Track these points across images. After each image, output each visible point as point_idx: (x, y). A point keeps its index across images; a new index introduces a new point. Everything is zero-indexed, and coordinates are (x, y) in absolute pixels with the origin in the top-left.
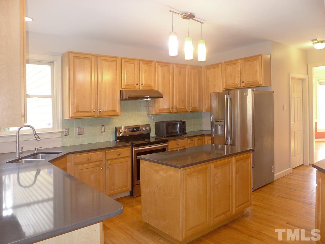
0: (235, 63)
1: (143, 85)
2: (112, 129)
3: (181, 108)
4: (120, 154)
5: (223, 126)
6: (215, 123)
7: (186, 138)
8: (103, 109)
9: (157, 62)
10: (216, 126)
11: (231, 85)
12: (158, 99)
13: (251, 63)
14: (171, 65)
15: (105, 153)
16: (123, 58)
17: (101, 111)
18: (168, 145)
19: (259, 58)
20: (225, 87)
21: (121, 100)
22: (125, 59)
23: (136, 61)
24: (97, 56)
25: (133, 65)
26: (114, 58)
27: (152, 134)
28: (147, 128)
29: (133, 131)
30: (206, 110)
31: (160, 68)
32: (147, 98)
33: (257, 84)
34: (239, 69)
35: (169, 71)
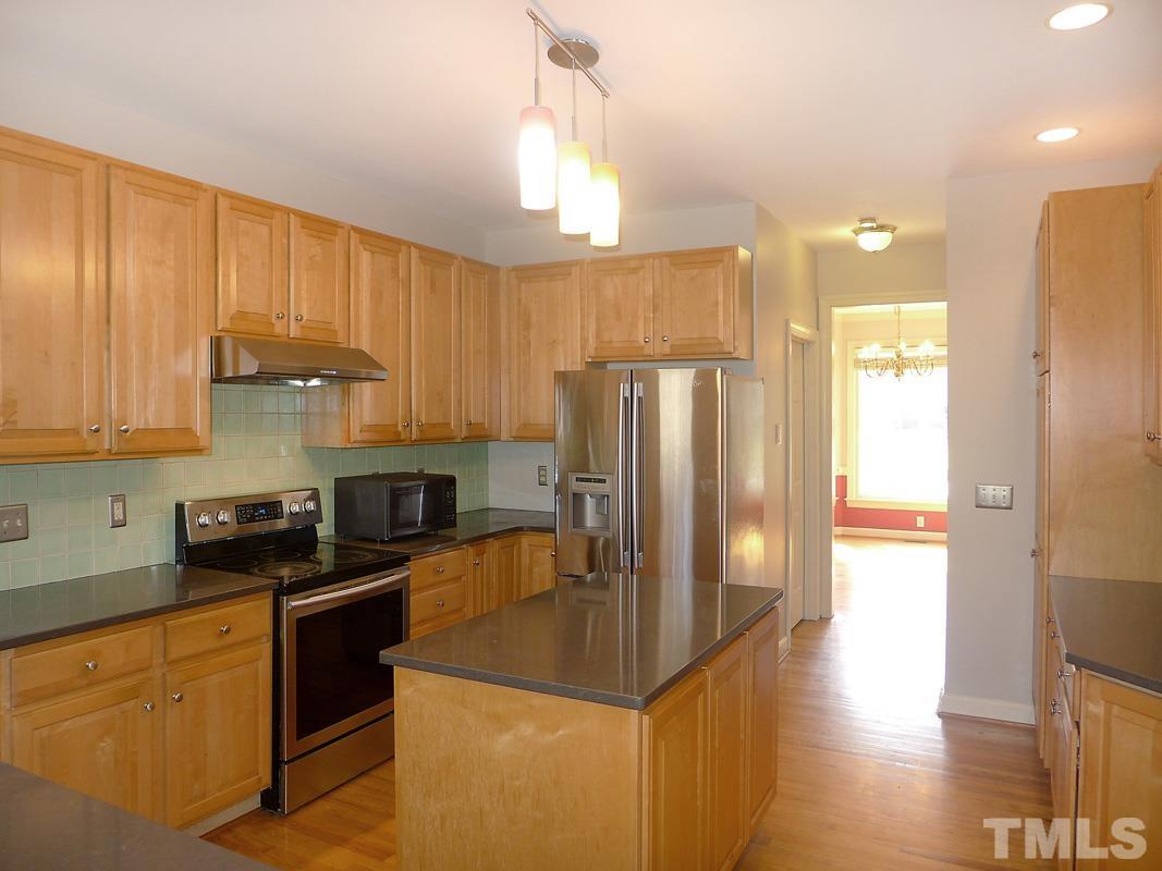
0: (634, 269)
1: (301, 320)
2: (161, 510)
3: (433, 426)
4: (228, 631)
5: (601, 499)
6: (575, 486)
7: (464, 546)
8: (135, 422)
9: (354, 228)
10: (578, 498)
11: (615, 345)
12: (356, 384)
13: (695, 272)
14: (404, 248)
15: (159, 629)
16: (223, 194)
17: (126, 431)
18: (409, 576)
19: (726, 260)
20: (593, 353)
21: (212, 382)
22: (232, 197)
23: (277, 213)
24: (108, 166)
25: (264, 230)
26: (188, 188)
27: (325, 529)
28: (311, 506)
29: (252, 519)
30: (514, 435)
31: (365, 257)
32: (306, 377)
33: (716, 350)
34: (649, 290)
35: (395, 271)
